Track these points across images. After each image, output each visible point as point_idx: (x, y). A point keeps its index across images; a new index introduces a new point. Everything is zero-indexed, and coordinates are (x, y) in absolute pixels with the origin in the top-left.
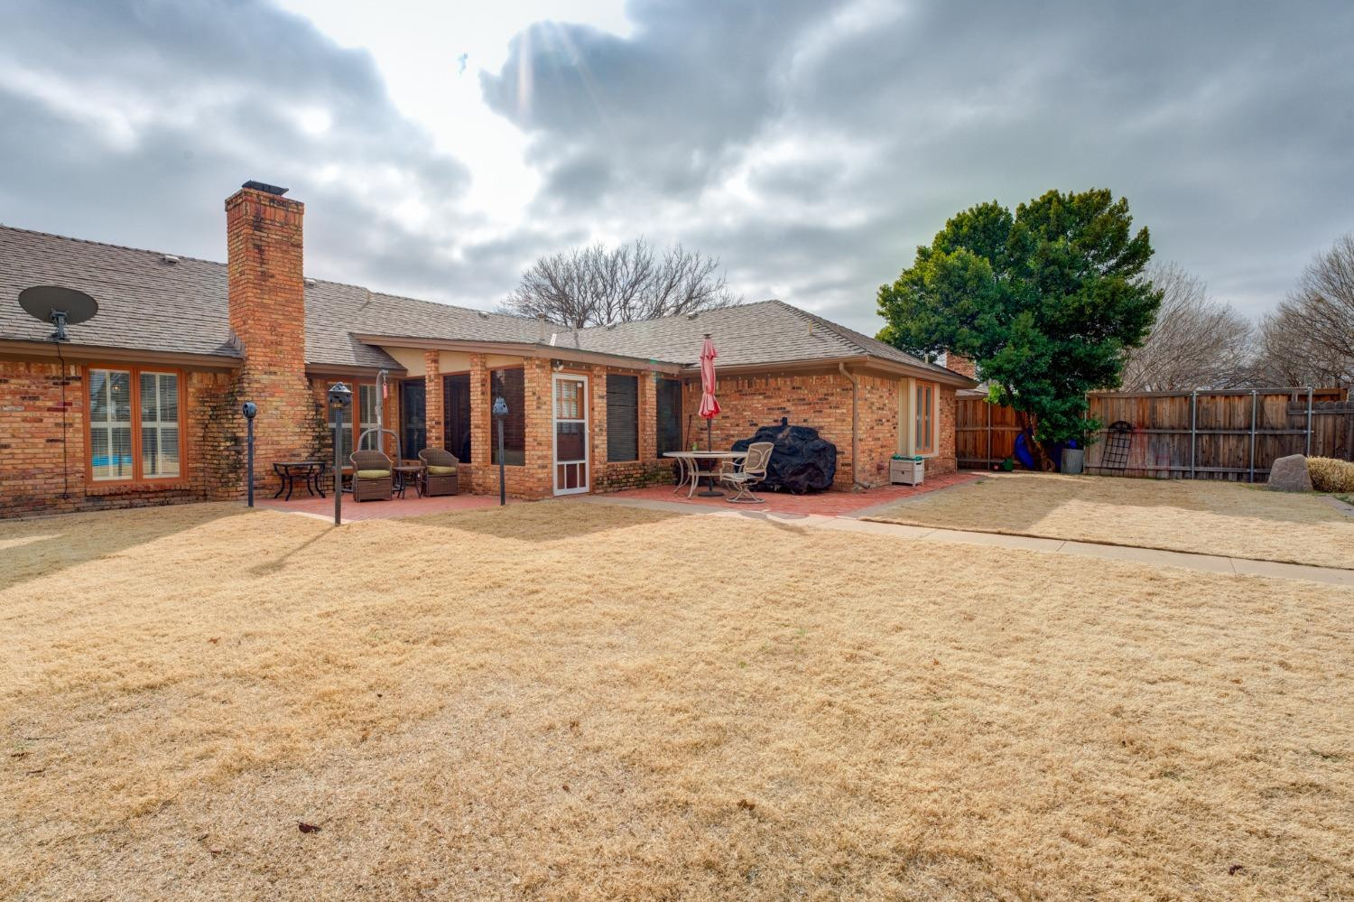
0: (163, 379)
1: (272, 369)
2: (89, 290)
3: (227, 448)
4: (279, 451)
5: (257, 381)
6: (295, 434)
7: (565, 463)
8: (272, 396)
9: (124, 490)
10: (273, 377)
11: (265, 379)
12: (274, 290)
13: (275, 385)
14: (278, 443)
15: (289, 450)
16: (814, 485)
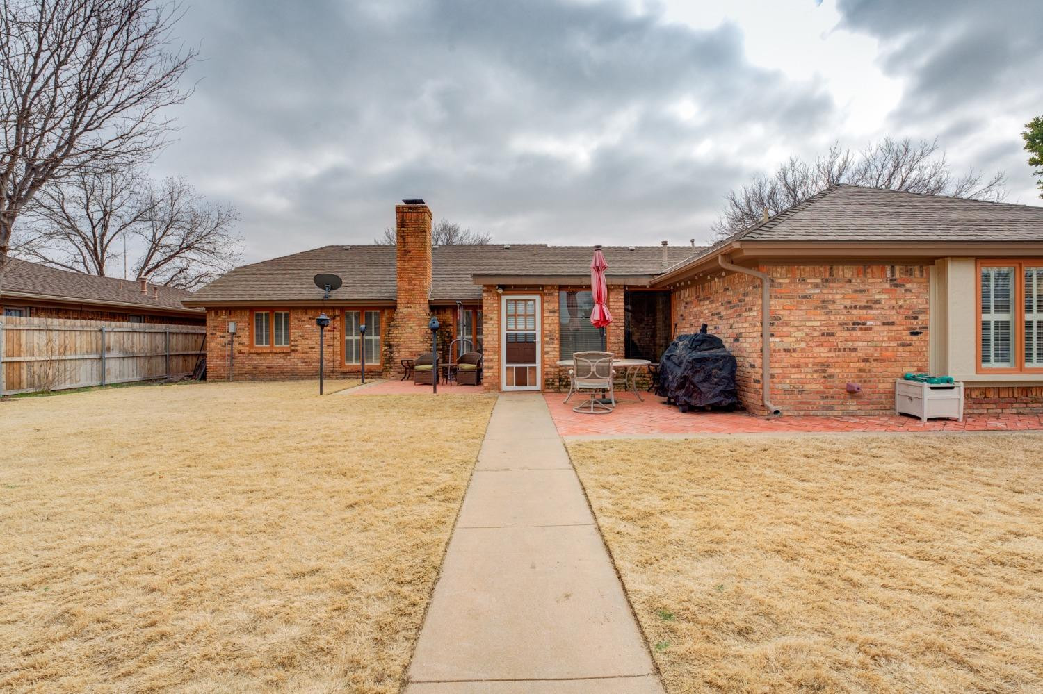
0: (375, 313)
1: (409, 305)
2: (340, 275)
3: (386, 350)
4: (412, 352)
5: (401, 313)
6: (421, 342)
7: (515, 366)
8: (409, 320)
9: (355, 370)
10: (409, 310)
11: (405, 311)
12: (412, 259)
13: (410, 314)
14: (411, 348)
15: (417, 352)
16: (693, 402)
